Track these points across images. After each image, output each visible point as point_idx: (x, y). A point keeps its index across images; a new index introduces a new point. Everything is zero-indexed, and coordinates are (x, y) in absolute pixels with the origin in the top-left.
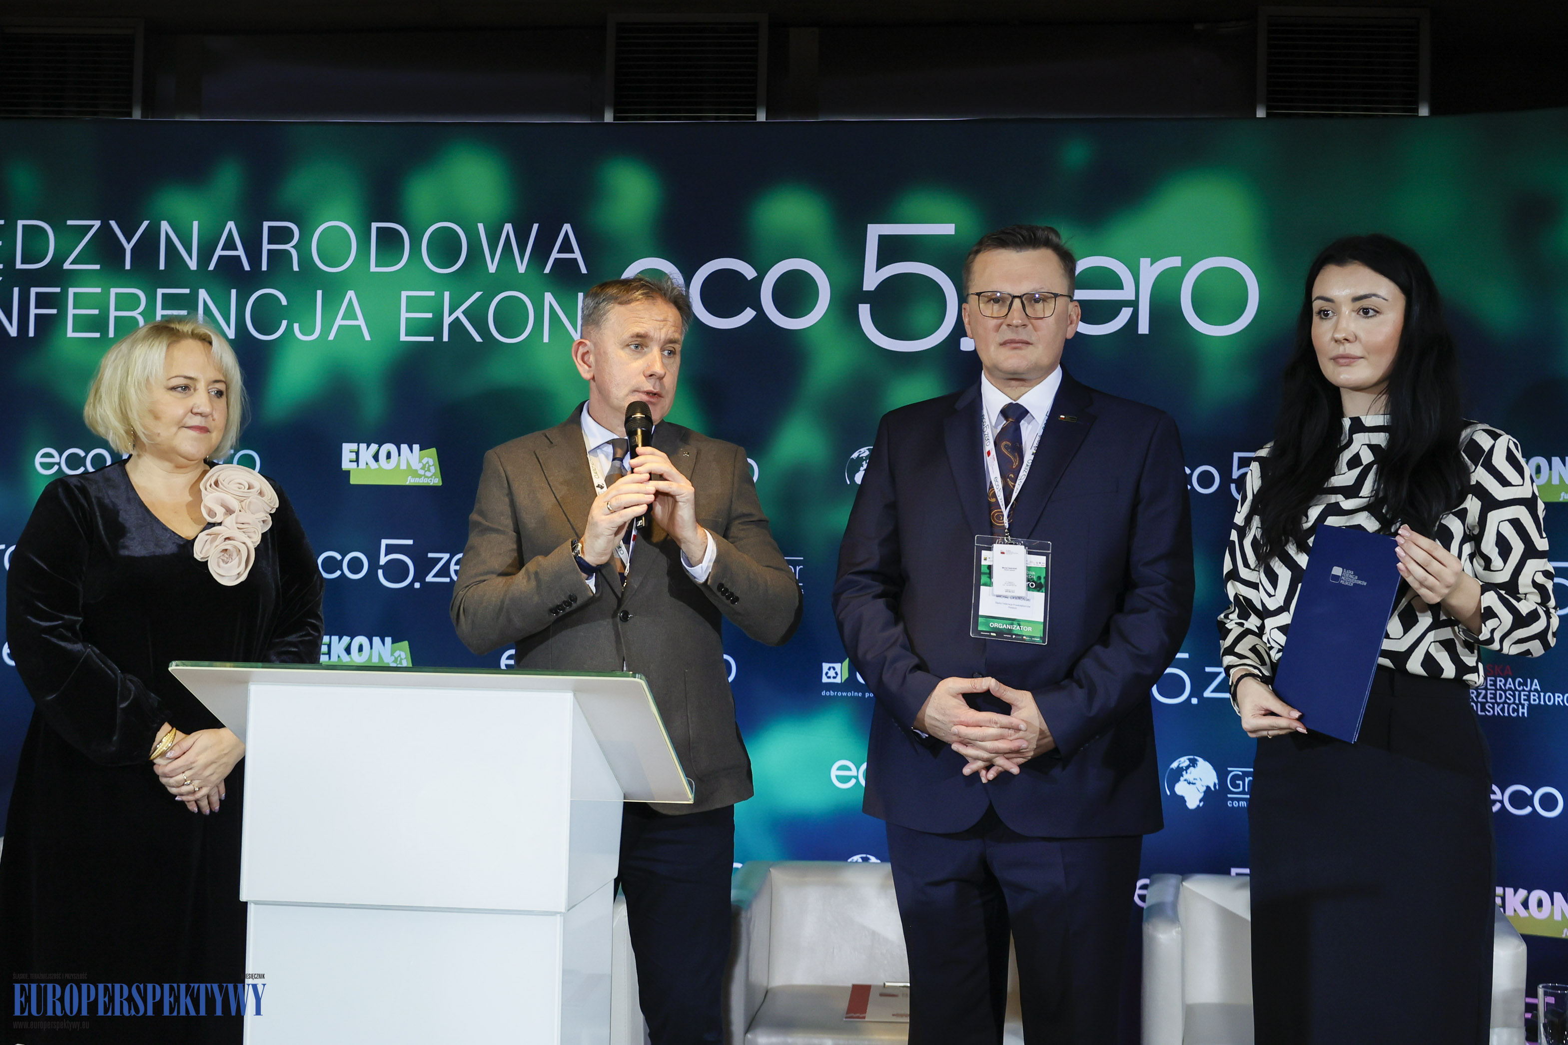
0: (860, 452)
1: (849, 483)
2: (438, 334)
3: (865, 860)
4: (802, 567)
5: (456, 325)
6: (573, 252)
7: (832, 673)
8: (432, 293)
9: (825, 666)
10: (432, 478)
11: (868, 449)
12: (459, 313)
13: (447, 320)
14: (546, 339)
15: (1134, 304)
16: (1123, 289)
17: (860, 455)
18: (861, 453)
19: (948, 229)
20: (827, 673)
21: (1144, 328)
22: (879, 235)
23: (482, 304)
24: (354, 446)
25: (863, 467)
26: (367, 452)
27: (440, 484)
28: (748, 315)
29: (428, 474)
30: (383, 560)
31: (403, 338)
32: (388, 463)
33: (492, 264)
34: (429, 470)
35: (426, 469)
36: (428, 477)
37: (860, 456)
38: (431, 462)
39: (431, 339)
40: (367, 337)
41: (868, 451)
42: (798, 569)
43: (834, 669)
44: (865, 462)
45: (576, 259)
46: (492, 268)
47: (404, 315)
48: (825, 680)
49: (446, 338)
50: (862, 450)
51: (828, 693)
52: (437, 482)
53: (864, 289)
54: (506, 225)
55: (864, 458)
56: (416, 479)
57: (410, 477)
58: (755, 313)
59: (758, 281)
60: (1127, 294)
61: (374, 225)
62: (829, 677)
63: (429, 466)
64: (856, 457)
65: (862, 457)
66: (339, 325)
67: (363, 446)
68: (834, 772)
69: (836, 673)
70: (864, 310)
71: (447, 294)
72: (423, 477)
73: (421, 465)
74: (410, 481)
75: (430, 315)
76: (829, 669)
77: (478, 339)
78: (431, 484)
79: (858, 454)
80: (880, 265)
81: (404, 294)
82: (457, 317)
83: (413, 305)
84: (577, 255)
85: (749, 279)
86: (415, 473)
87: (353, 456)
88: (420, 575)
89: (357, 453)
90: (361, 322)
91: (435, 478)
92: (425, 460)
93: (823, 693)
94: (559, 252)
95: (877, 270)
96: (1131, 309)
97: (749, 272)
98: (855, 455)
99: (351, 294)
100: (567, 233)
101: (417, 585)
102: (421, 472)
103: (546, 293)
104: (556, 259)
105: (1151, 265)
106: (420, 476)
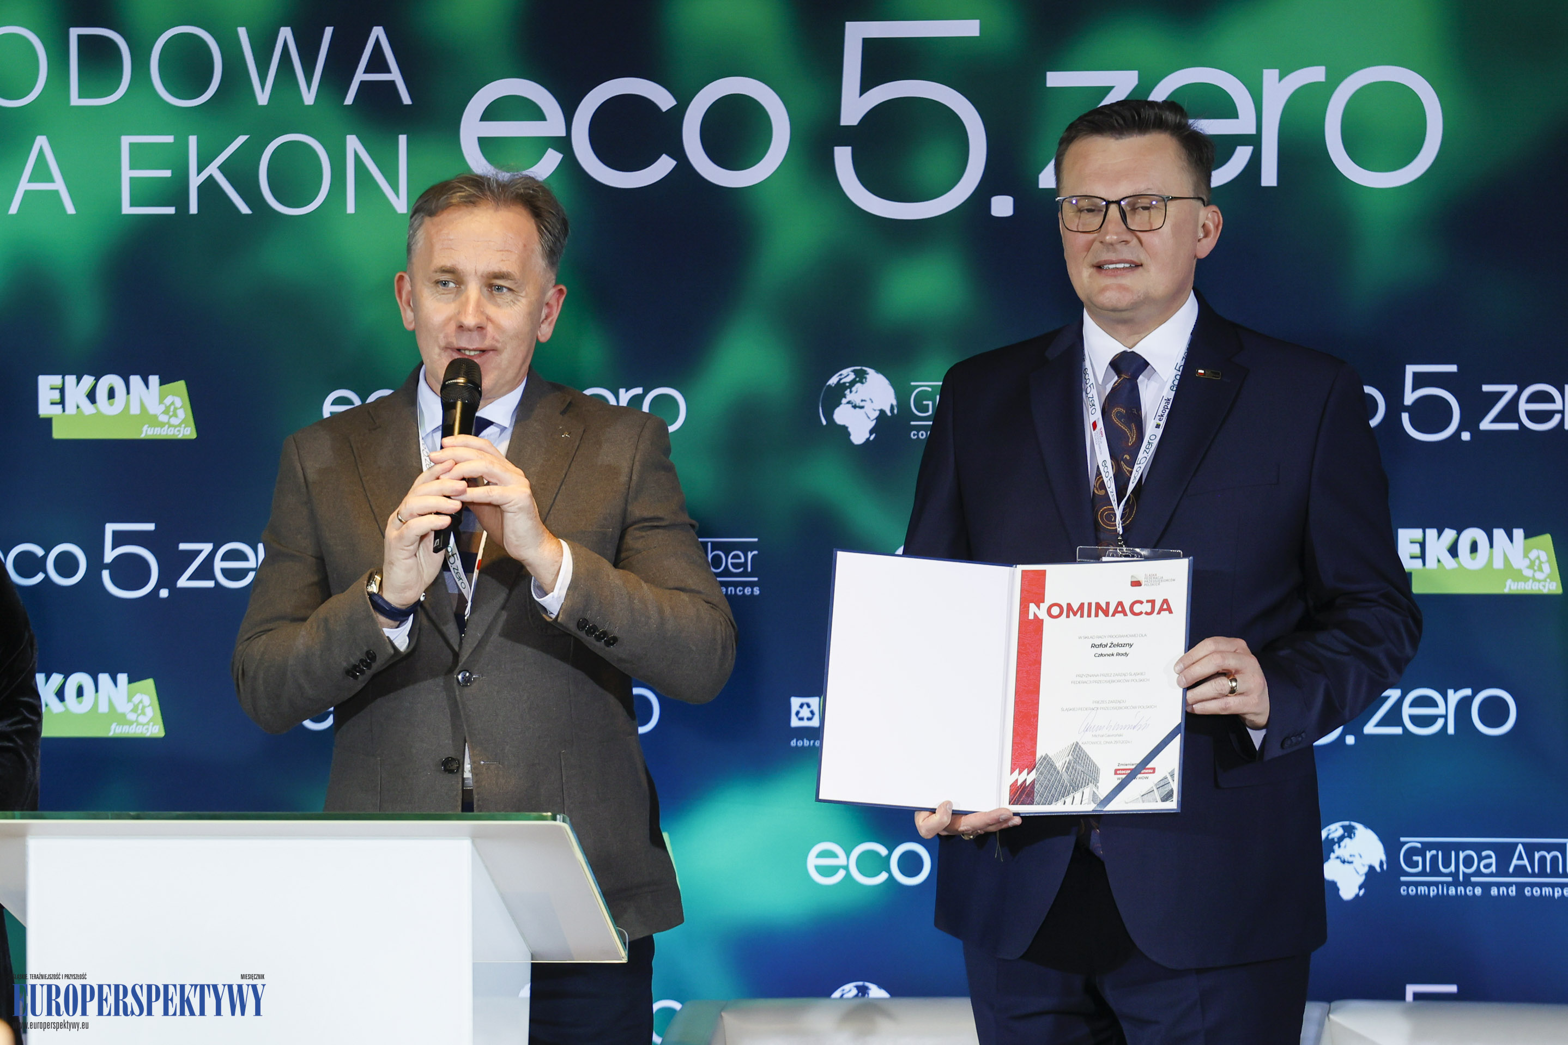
0: (841, 375)
1: (824, 422)
2: (181, 200)
3: (863, 991)
4: (755, 552)
5: (209, 187)
6: (388, 71)
7: (805, 713)
8: (169, 139)
9: (795, 702)
10: (181, 427)
11: (853, 371)
12: (213, 169)
13: (195, 181)
14: (351, 208)
15: (1254, 140)
16: (1237, 117)
17: (840, 379)
18: (843, 376)
19: (969, 28)
20: (797, 713)
21: (1269, 177)
22: (865, 41)
23: (249, 155)
24: (56, 380)
25: (845, 397)
26: (77, 389)
27: (194, 436)
28: (664, 166)
29: (174, 421)
30: (109, 555)
31: (127, 209)
32: (111, 405)
33: (263, 91)
34: (175, 415)
35: (171, 413)
36: (175, 427)
37: (842, 381)
38: (178, 402)
39: (171, 210)
40: (70, 209)
41: (853, 374)
42: (750, 555)
43: (809, 706)
44: (848, 390)
45: (392, 83)
46: (263, 98)
47: (127, 174)
48: (795, 723)
49: (193, 209)
50: (845, 372)
51: (800, 743)
52: (189, 433)
53: (843, 123)
54: (282, 29)
55: (847, 384)
56: (156, 429)
57: (146, 426)
58: (674, 163)
59: (678, 113)
60: (1243, 125)
61: (74, 32)
62: (801, 719)
63: (175, 409)
64: (835, 382)
65: (845, 383)
66: (25, 191)
67: (71, 379)
68: (812, 861)
69: (812, 713)
70: (843, 156)
71: (193, 140)
72: (167, 426)
73: (162, 408)
74: (148, 432)
75: (167, 173)
76: (802, 706)
77: (244, 209)
78: (180, 437)
79: (838, 379)
80: (866, 85)
81: (126, 141)
82: (211, 177)
83: (140, 156)
84: (395, 75)
85: (664, 110)
86: (154, 421)
87: (56, 395)
88: (167, 579)
89: (62, 391)
90: (59, 185)
91: (185, 428)
92: (168, 400)
93: (793, 743)
94: (366, 71)
95: (862, 93)
96: (1250, 149)
97: (664, 100)
98: (833, 381)
99: (41, 142)
100: (377, 41)
101: (164, 593)
102: (163, 418)
103: (348, 137)
104: (362, 82)
105: (1280, 80)
106: (162, 425)
